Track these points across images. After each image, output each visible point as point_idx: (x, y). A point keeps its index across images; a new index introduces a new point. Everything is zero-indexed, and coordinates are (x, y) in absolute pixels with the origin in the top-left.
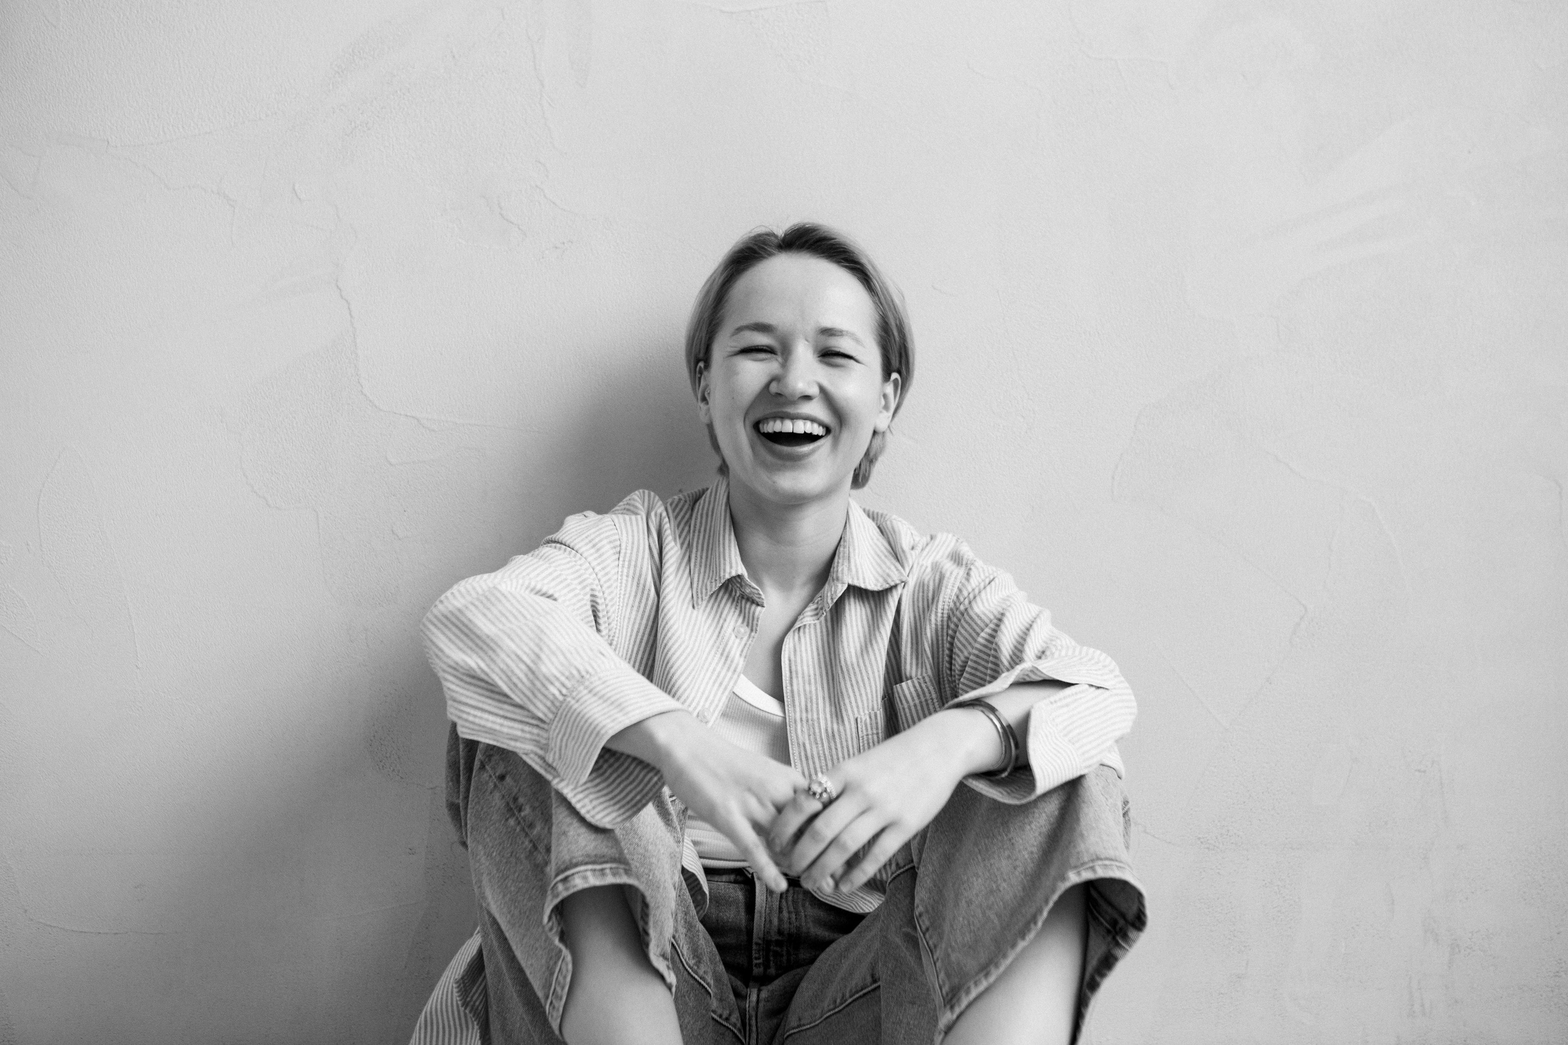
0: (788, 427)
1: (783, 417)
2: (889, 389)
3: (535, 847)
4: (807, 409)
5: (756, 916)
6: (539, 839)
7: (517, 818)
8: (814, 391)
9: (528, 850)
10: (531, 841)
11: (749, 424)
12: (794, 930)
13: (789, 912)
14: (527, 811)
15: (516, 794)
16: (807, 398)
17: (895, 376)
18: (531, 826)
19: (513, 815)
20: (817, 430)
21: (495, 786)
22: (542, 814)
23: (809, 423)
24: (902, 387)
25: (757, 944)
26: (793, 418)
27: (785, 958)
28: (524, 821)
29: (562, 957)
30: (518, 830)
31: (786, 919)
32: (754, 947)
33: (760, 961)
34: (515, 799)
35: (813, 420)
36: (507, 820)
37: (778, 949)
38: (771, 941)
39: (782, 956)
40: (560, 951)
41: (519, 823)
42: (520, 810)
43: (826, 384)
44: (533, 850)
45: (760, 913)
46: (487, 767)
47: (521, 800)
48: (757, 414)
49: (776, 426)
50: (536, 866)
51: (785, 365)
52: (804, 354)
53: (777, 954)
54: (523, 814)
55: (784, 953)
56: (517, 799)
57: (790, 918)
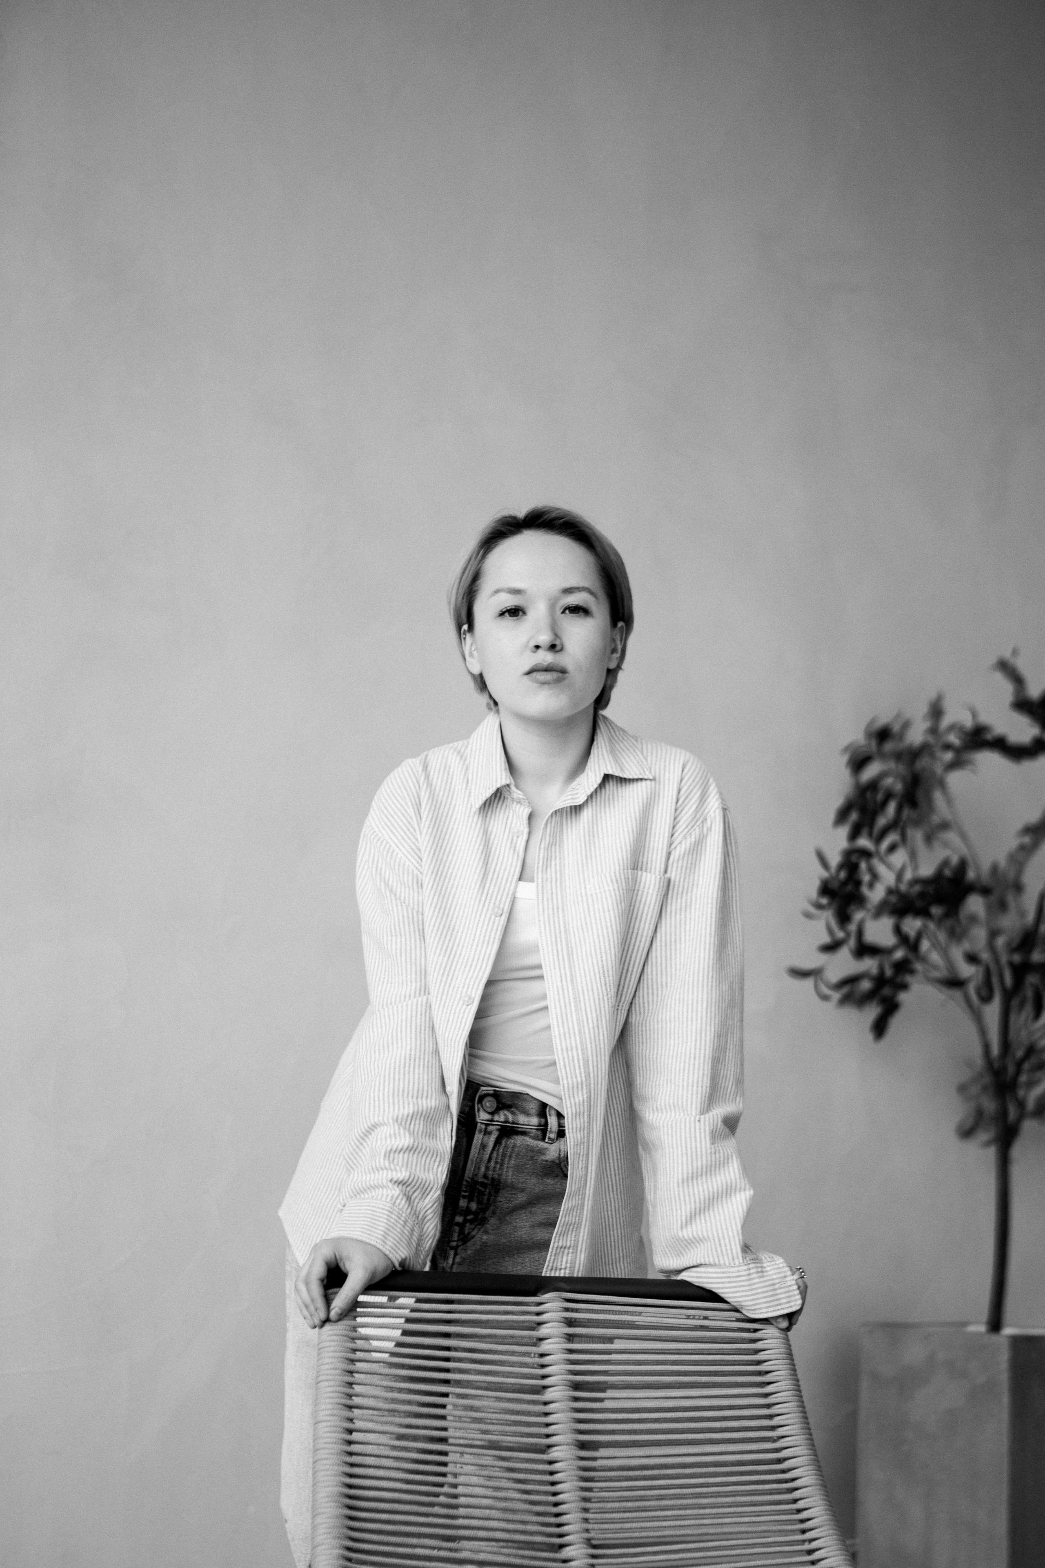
5: (470, 1162)
12: (496, 1176)
13: (496, 1163)
25: (466, 1181)
27: (486, 1198)
31: (491, 1168)
32: (464, 1183)
33: (467, 1194)
37: (483, 1189)
38: (478, 1182)
39: (485, 1195)
45: (472, 1160)
53: (481, 1193)
55: (487, 1193)
57: (495, 1167)
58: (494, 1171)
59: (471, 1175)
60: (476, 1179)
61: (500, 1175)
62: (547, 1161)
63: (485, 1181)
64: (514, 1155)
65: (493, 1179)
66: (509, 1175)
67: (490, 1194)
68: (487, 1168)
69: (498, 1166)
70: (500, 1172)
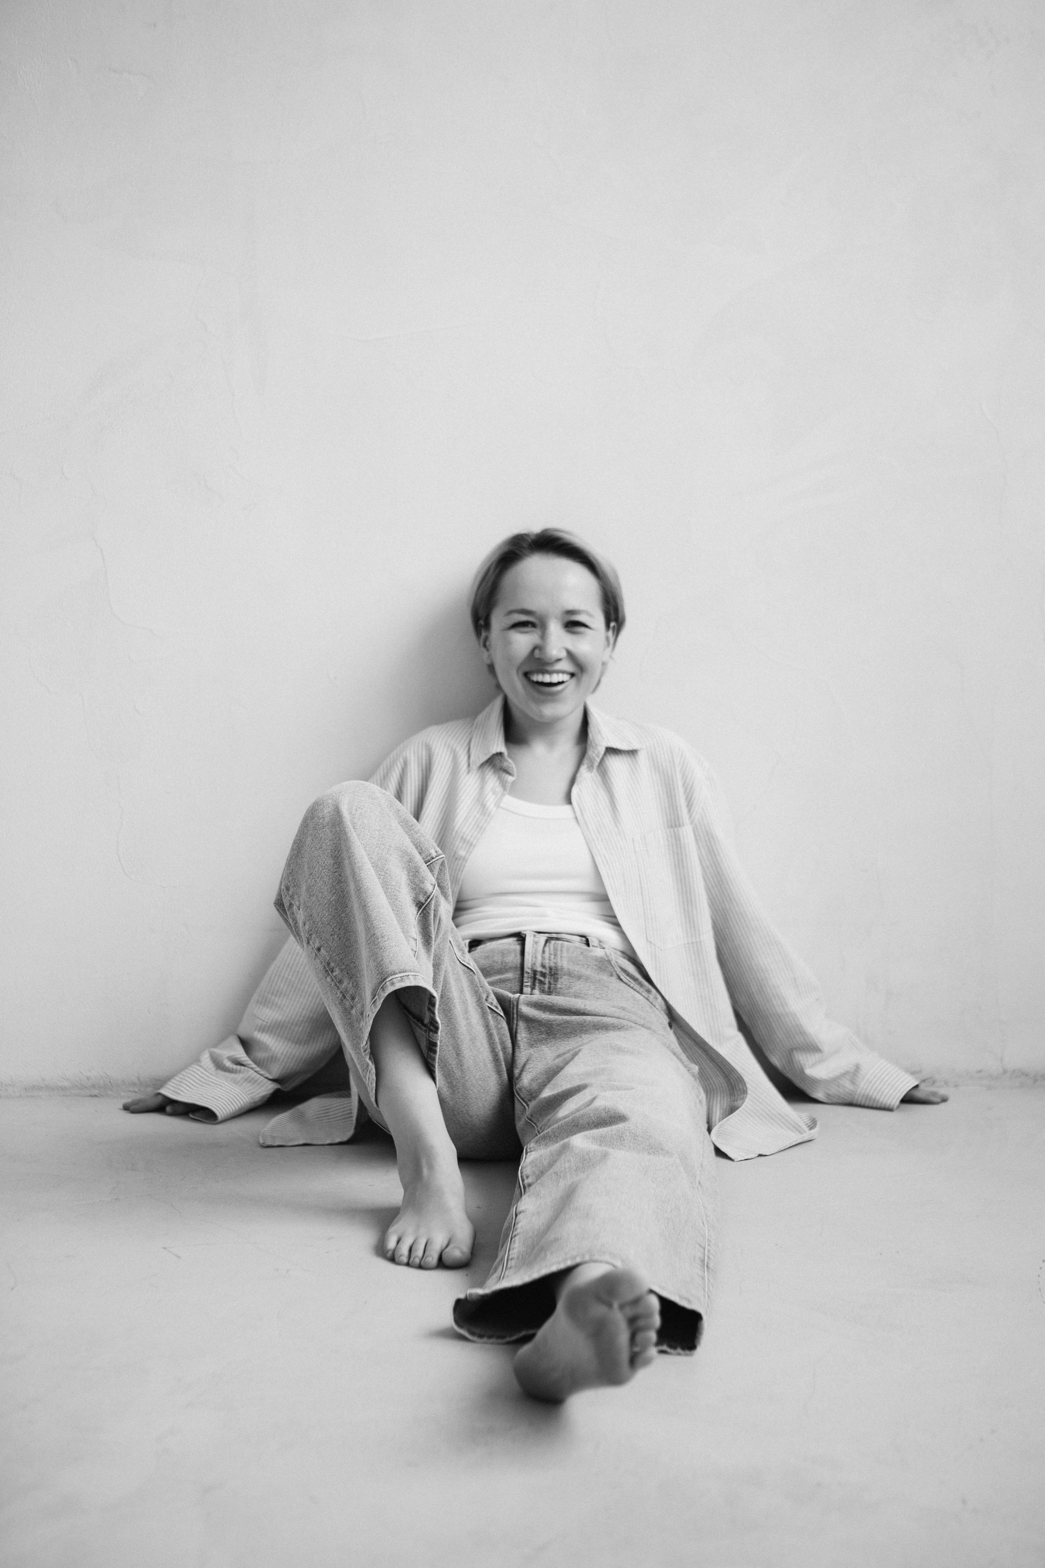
0: (547, 679)
1: (544, 672)
2: (610, 633)
3: (344, 996)
4: (559, 666)
6: (346, 990)
7: (331, 977)
8: (563, 654)
9: (340, 998)
10: (341, 992)
11: (521, 674)
12: (552, 964)
14: (337, 972)
15: (329, 961)
16: (559, 660)
17: (612, 624)
18: (340, 982)
19: (329, 975)
20: (565, 677)
21: (316, 955)
22: (347, 973)
23: (560, 675)
24: (618, 630)
25: (527, 972)
26: (550, 673)
27: (546, 986)
28: (336, 978)
29: (369, 1071)
30: (333, 985)
31: (547, 958)
32: (525, 974)
34: (329, 964)
35: (563, 672)
36: (326, 978)
37: (542, 979)
38: (537, 972)
39: (545, 984)
40: (368, 1065)
41: (333, 980)
42: (332, 972)
43: (571, 648)
44: (343, 998)
46: (310, 942)
47: (332, 964)
48: (527, 668)
49: (539, 678)
50: (346, 1009)
51: (543, 636)
52: (555, 629)
53: (541, 982)
54: (334, 974)
56: (330, 964)
57: (550, 957)
58: (549, 960)
59: (530, 967)
60: (535, 969)
61: (555, 963)
62: (596, 956)
63: (544, 970)
64: (564, 950)
65: (551, 969)
66: (564, 964)
67: (550, 982)
68: (543, 958)
69: (552, 957)
70: (555, 961)
